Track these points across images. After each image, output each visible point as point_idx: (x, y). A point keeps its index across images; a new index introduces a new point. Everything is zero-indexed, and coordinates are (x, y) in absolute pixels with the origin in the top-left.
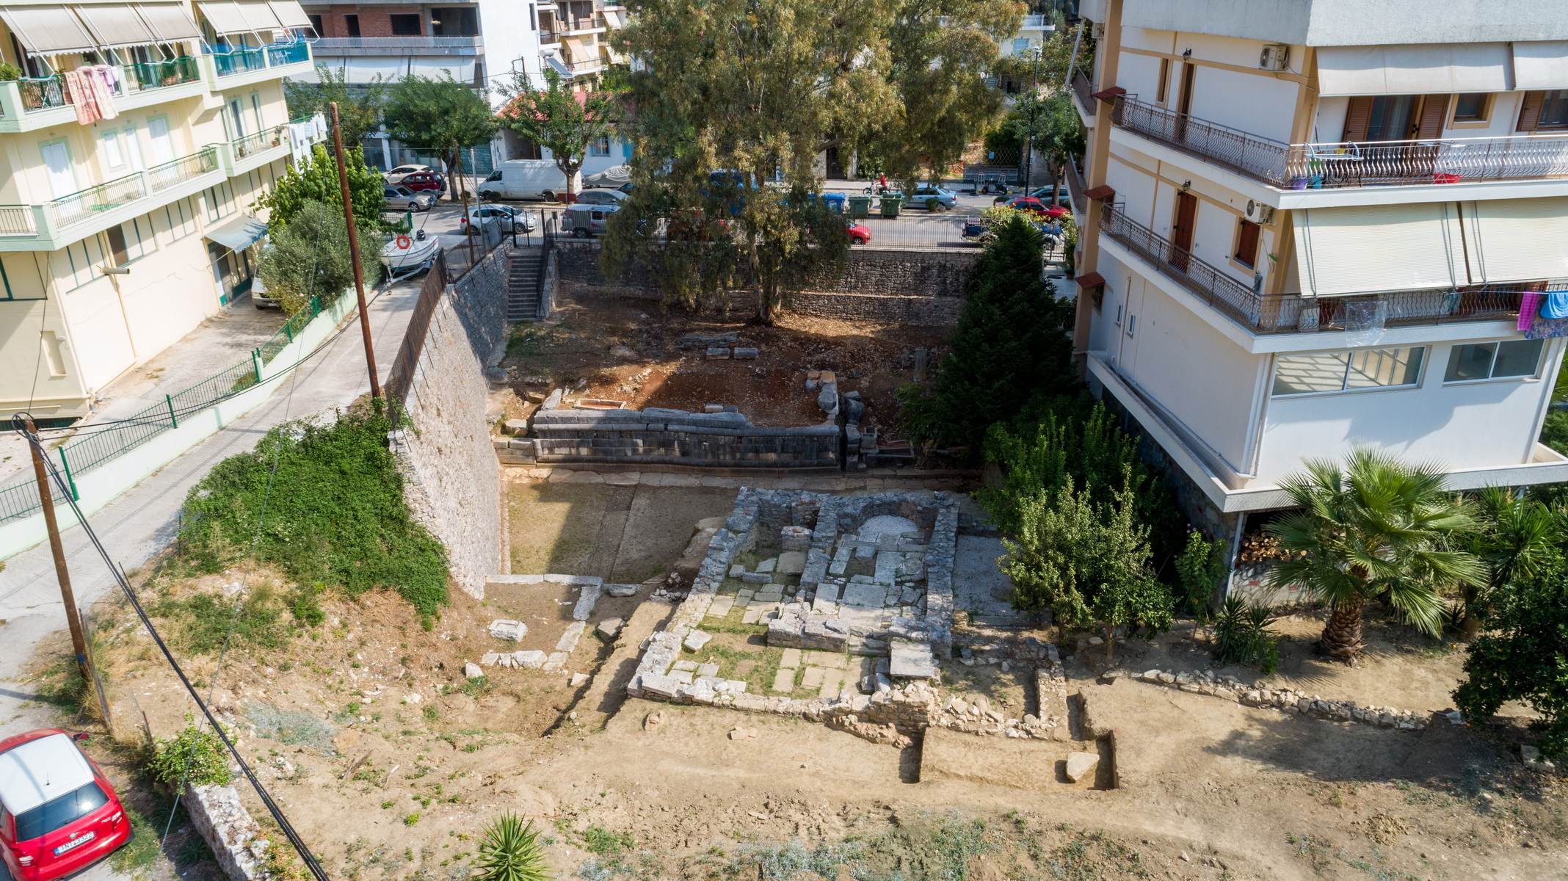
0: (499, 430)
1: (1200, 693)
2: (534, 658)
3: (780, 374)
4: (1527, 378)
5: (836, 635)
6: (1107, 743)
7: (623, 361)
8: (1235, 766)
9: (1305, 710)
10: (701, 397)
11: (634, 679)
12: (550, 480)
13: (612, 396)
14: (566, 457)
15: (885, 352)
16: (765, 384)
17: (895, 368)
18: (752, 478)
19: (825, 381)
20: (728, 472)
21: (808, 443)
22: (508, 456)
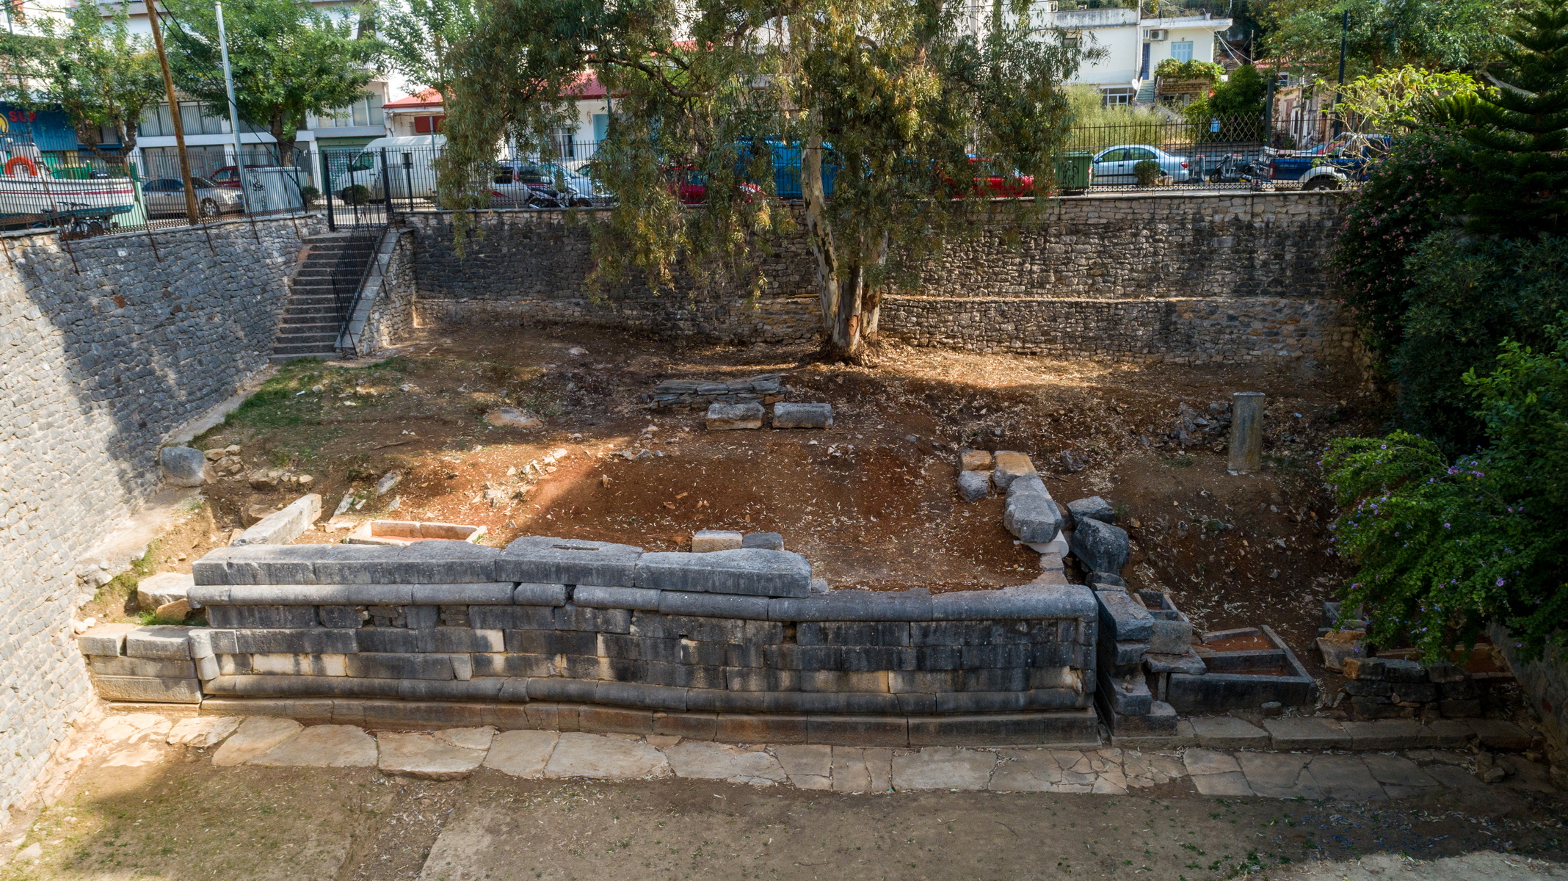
3: (889, 459)
10: (685, 513)
12: (218, 757)
13: (455, 512)
14: (285, 683)
15: (1133, 414)
16: (853, 482)
17: (1164, 448)
18: (827, 749)
19: (1010, 472)
20: (753, 727)
21: (998, 639)
22: (123, 679)
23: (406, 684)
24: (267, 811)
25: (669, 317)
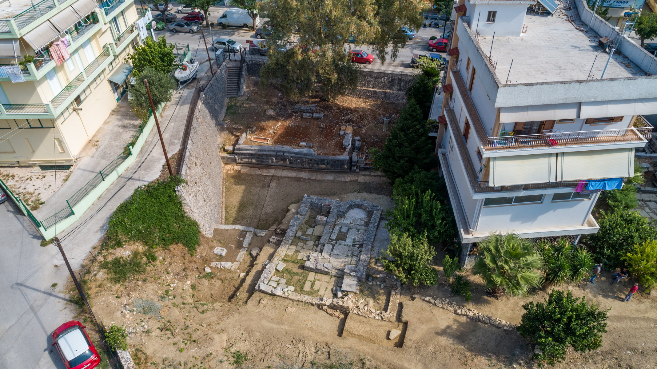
0: (222, 151)
1: (442, 308)
2: (228, 265)
3: (331, 126)
4: (585, 199)
5: (327, 270)
6: (406, 324)
7: (271, 118)
8: (444, 340)
9: (474, 319)
10: (299, 138)
11: (257, 285)
13: (265, 135)
14: (247, 162)
15: (374, 115)
16: (324, 132)
17: (377, 123)
18: (315, 174)
19: (347, 131)
20: (307, 171)
21: (337, 162)
22: (226, 161)
24: (250, 179)
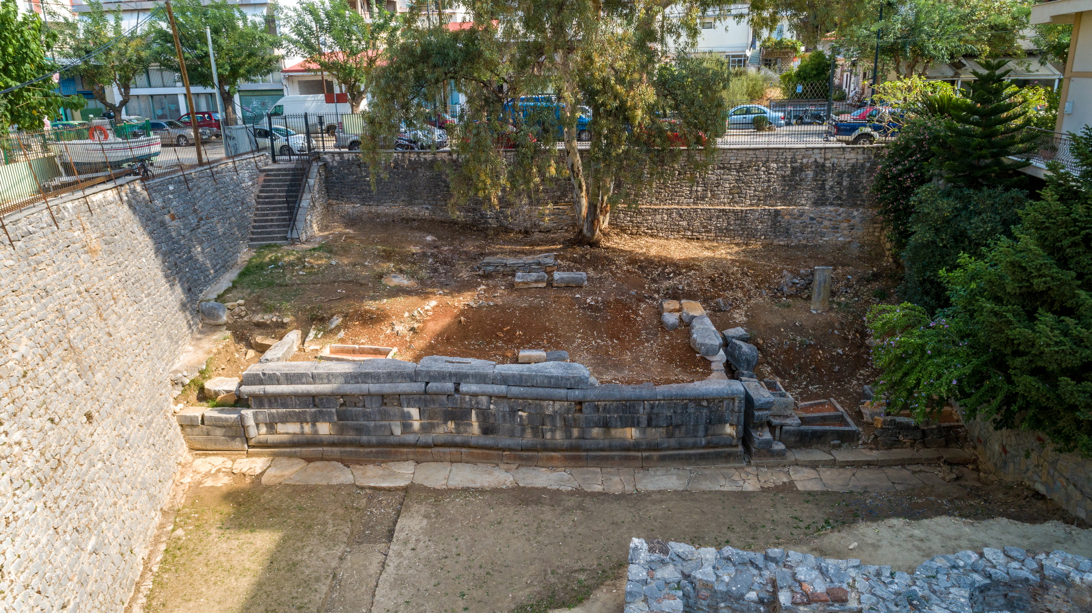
3: (621, 305)
7: (399, 291)
10: (510, 339)
12: (264, 480)
13: (378, 340)
14: (296, 439)
15: (757, 276)
16: (602, 319)
17: (774, 297)
18: (599, 470)
19: (691, 314)
20: (558, 459)
21: (691, 410)
22: (201, 438)
23: (364, 438)
24: (301, 509)
25: (483, 216)
